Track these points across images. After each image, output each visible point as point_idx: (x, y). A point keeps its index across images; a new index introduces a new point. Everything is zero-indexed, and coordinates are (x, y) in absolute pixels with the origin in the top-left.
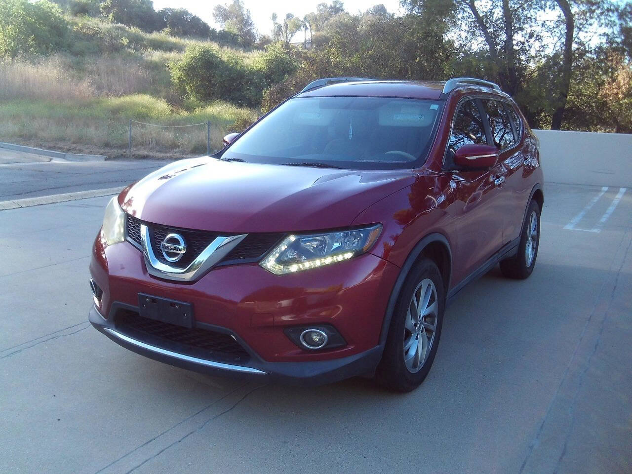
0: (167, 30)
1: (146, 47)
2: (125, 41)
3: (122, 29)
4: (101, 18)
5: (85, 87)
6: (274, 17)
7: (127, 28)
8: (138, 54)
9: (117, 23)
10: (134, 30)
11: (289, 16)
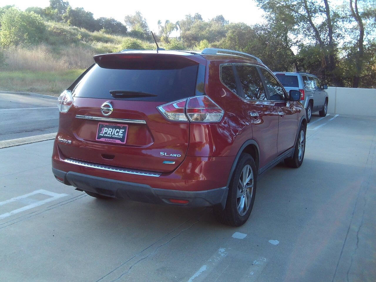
0: (103, 30)
1: (92, 40)
2: (79, 37)
3: (77, 29)
4: (62, 23)
5: (62, 63)
6: (159, 22)
7: (79, 29)
8: (88, 44)
9: (73, 26)
10: (83, 30)
11: (167, 22)
